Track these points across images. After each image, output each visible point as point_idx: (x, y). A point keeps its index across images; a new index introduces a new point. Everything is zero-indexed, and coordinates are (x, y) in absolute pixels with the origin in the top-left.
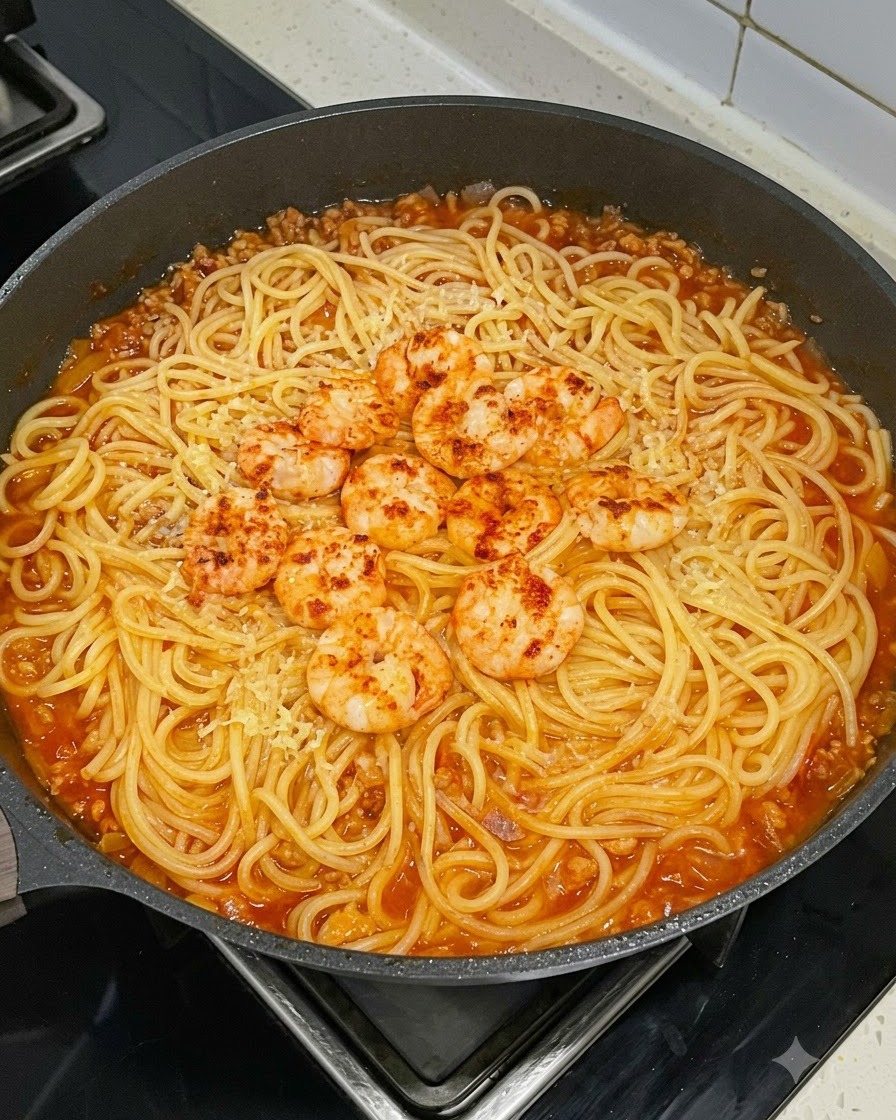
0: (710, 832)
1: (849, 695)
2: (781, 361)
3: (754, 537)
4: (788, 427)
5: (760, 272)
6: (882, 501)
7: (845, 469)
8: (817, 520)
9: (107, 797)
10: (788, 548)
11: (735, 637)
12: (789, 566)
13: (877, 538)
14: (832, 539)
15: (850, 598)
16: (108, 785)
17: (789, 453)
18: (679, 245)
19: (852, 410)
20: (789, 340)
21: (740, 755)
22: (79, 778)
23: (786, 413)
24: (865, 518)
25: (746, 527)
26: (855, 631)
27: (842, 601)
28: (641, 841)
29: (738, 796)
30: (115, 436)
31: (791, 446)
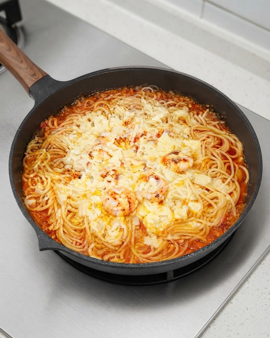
0: (201, 238)
1: (234, 205)
2: (215, 126)
3: (210, 168)
4: (217, 142)
5: (208, 106)
6: (241, 159)
7: (231, 152)
8: (225, 163)
9: (55, 234)
10: (218, 170)
11: (206, 192)
12: (218, 175)
13: (240, 168)
14: (229, 168)
15: (233, 182)
16: (55, 231)
17: (218, 148)
18: (188, 100)
19: (233, 138)
20: (216, 121)
21: (208, 219)
22: (49, 230)
23: (216, 139)
24: (237, 163)
25: (208, 165)
26: (235, 190)
27: (231, 182)
28: (185, 240)
29: (208, 229)
30: (52, 148)
31: (219, 146)
